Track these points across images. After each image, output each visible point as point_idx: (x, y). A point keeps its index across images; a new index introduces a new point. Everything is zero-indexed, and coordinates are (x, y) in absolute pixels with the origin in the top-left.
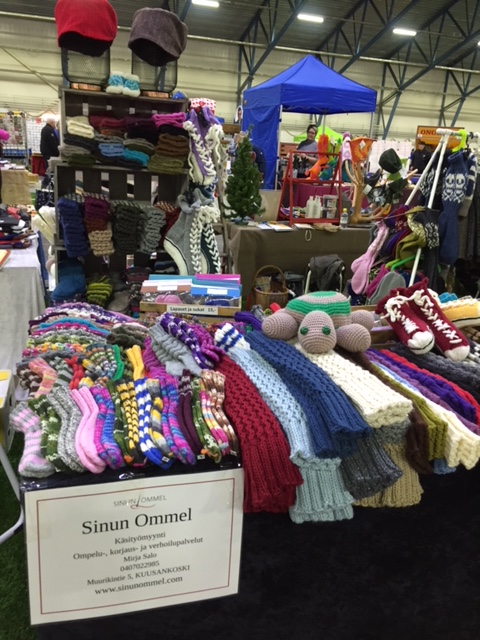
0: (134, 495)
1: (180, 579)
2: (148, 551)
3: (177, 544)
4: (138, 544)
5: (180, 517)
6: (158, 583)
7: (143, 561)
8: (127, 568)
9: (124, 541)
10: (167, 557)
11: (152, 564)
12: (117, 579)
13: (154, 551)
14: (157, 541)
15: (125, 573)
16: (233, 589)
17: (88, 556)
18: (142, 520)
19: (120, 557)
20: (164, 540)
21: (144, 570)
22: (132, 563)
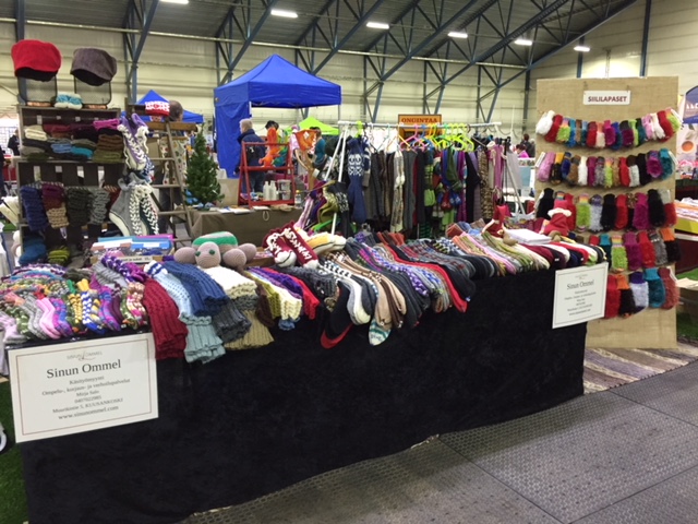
0: (80, 352)
1: (117, 408)
2: (93, 389)
3: (113, 384)
4: (86, 384)
5: (113, 366)
6: (102, 411)
7: (90, 396)
8: (80, 401)
9: (76, 382)
10: (106, 393)
11: (96, 398)
12: (73, 408)
13: (97, 389)
14: (98, 382)
15: (78, 404)
16: (153, 413)
17: (52, 393)
18: (87, 368)
19: (74, 393)
20: (103, 381)
21: (91, 402)
22: (82, 397)
